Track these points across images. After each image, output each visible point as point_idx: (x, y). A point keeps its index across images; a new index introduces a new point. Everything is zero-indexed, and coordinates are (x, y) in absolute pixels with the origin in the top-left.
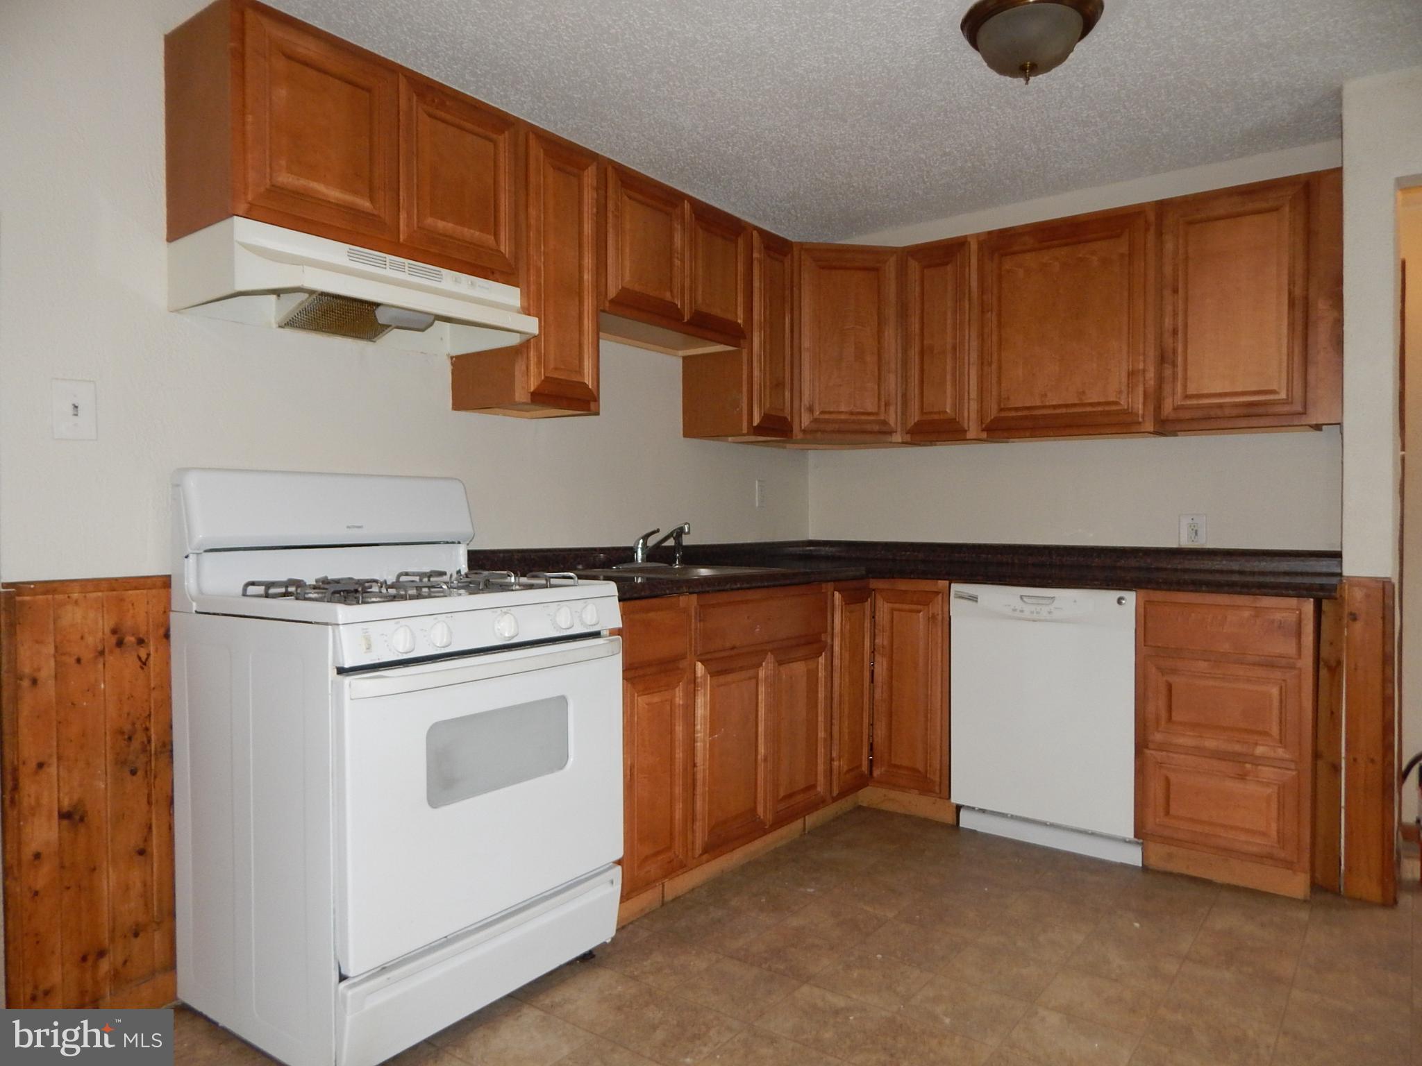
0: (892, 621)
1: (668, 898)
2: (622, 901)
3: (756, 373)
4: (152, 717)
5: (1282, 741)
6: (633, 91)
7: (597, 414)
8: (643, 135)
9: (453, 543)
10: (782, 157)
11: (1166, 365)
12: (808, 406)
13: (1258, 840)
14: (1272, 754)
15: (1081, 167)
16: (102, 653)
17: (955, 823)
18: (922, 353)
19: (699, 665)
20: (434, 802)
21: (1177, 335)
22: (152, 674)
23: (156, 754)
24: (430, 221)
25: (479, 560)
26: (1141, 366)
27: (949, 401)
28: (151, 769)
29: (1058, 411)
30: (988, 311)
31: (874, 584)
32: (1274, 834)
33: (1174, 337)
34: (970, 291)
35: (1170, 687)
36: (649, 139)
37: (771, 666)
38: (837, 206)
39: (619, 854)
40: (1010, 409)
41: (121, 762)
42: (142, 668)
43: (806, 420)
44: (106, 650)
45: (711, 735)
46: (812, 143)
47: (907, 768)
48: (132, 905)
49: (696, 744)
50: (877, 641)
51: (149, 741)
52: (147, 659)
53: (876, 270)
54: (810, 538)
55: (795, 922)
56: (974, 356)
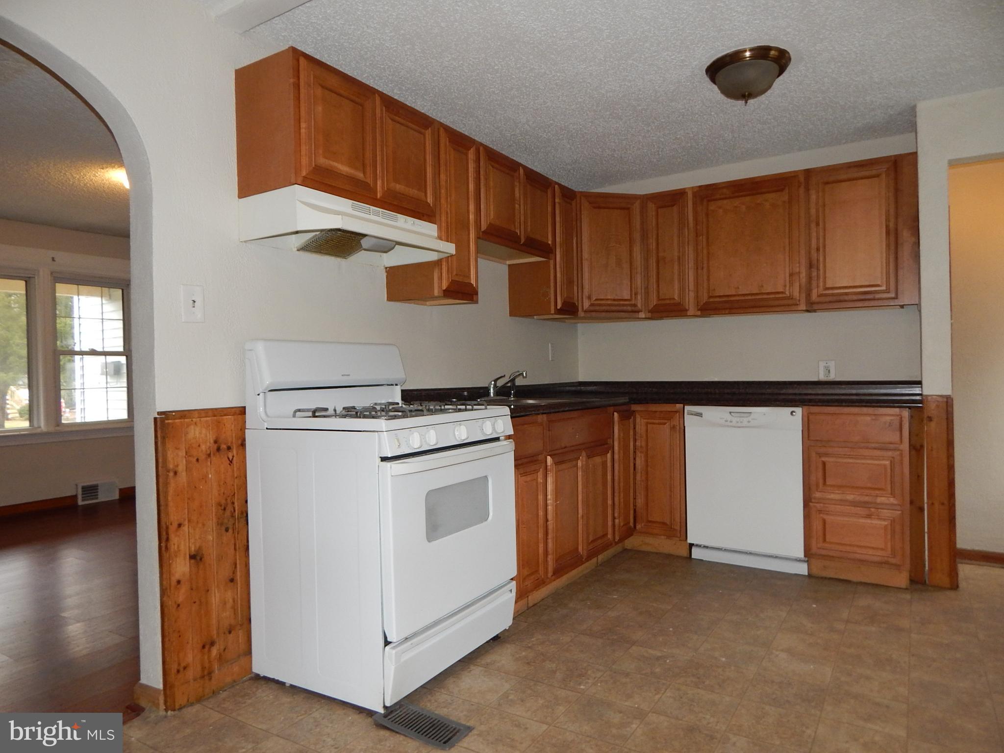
0: (647, 431)
1: (531, 604)
2: (516, 602)
3: (559, 275)
4: (236, 495)
5: (893, 494)
6: (496, 101)
7: (477, 302)
8: (494, 126)
9: (392, 385)
10: (576, 140)
11: (813, 270)
12: (588, 295)
13: (880, 553)
14: (887, 502)
15: (756, 147)
16: (209, 455)
17: (688, 556)
18: (658, 262)
19: (549, 458)
20: (430, 538)
21: (819, 251)
22: (235, 469)
23: (238, 519)
24: (392, 185)
25: (409, 396)
26: (797, 270)
27: (677, 292)
28: (236, 528)
29: (746, 298)
30: (700, 236)
31: (635, 407)
32: (889, 549)
33: (817, 253)
34: (688, 223)
35: (824, 464)
36: (496, 128)
37: (584, 459)
38: (601, 168)
39: (514, 573)
40: (716, 297)
41: (220, 524)
42: (230, 465)
43: (586, 304)
44: (212, 454)
45: (556, 501)
46: (597, 132)
47: (660, 523)
48: (228, 613)
49: (548, 507)
50: (637, 443)
51: (234, 511)
52: (232, 459)
53: (628, 209)
54: (580, 380)
55: (612, 614)
56: (691, 264)
